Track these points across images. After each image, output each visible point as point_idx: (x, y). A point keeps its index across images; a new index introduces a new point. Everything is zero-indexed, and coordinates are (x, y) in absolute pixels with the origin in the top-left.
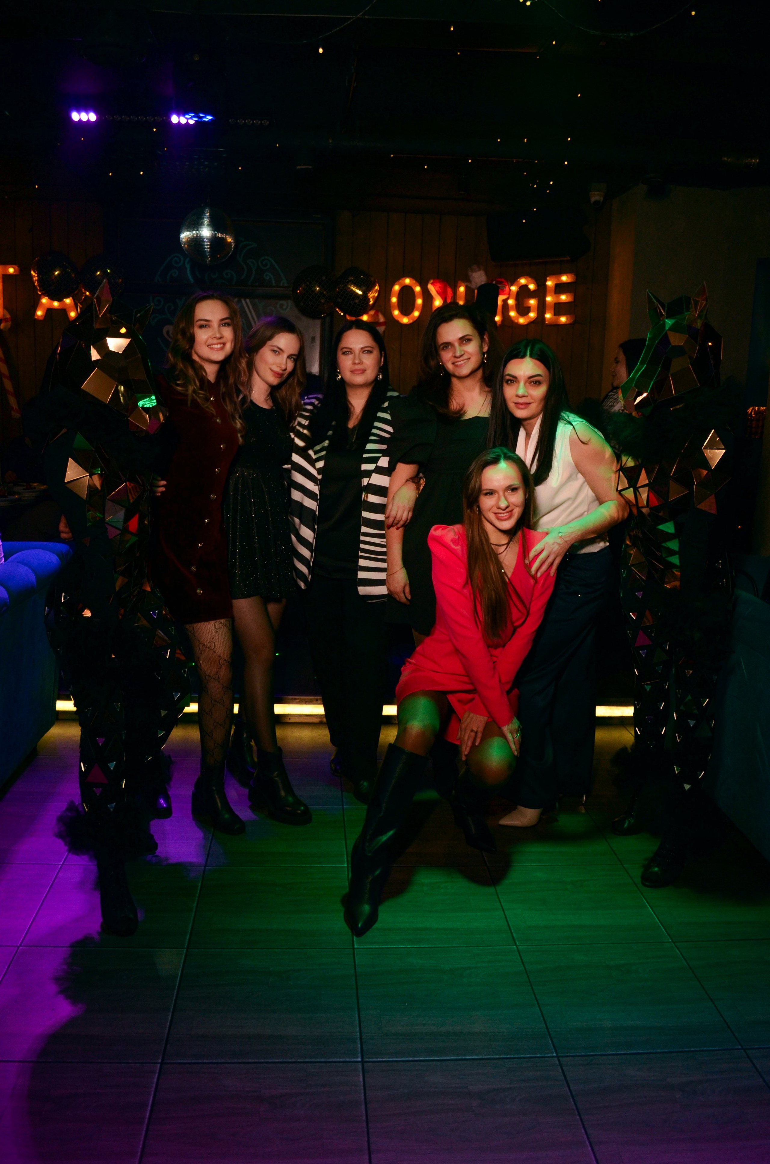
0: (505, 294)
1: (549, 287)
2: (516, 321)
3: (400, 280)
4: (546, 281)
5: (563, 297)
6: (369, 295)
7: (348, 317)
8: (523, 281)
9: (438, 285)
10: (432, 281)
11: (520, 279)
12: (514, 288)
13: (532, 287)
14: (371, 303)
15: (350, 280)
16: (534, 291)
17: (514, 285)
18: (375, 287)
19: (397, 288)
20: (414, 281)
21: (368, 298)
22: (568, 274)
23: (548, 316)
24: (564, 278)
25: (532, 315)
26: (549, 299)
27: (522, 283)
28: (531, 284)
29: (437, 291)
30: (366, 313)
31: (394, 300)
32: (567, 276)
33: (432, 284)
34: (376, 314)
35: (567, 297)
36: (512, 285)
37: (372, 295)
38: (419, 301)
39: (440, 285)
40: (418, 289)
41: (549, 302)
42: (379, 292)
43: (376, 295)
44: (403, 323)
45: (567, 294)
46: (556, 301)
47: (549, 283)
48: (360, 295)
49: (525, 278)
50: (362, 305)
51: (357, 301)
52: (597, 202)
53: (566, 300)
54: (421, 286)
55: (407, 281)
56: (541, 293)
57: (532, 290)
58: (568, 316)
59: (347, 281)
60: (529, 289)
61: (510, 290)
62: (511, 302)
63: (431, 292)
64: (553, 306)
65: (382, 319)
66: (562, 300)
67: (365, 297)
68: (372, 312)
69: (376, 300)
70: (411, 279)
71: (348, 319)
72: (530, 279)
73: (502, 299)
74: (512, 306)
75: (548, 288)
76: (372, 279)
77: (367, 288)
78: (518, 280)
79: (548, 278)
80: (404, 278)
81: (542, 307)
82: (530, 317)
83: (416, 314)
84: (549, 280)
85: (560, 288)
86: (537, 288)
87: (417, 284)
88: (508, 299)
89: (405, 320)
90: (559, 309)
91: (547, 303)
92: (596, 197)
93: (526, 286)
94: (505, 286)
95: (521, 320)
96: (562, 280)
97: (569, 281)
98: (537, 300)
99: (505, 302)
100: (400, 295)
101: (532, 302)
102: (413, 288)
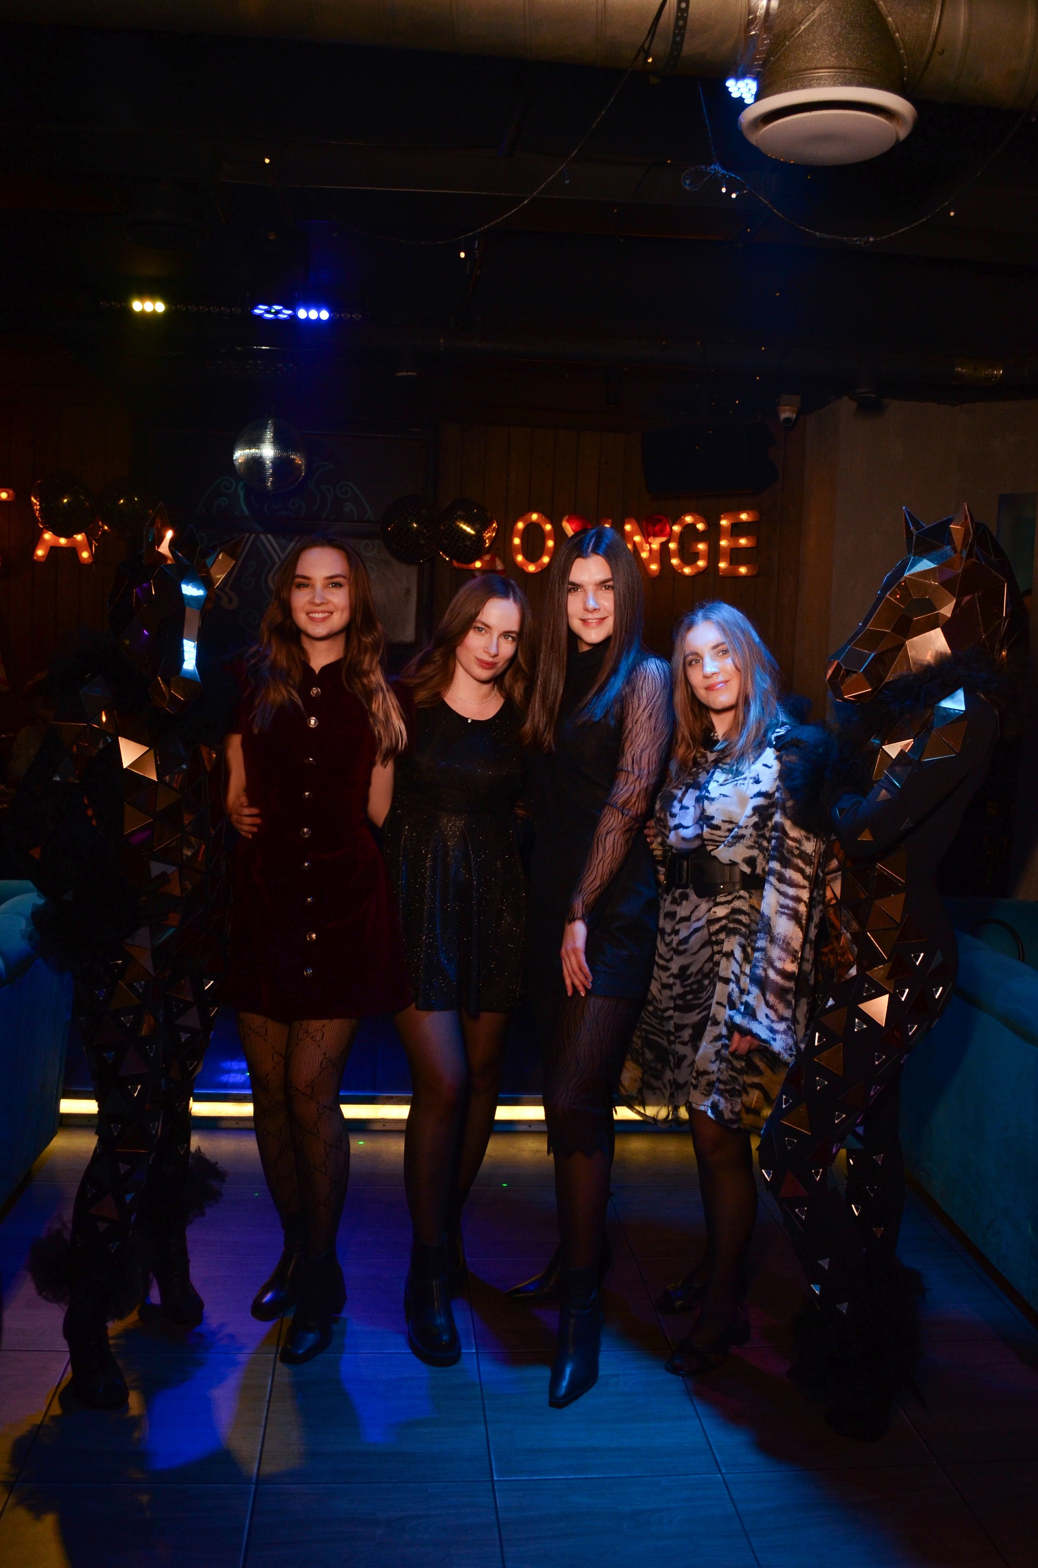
0: (663, 536)
1: (723, 526)
2: (680, 571)
3: (525, 515)
4: (720, 519)
5: (743, 541)
6: (484, 535)
7: (455, 564)
8: (689, 519)
9: (575, 521)
10: (566, 517)
11: (685, 517)
12: (676, 528)
13: (700, 526)
14: (487, 545)
15: (460, 516)
16: (703, 532)
17: (676, 524)
18: (492, 525)
19: (520, 525)
20: (544, 518)
21: (484, 539)
22: (748, 512)
23: (722, 565)
24: (744, 517)
25: (701, 563)
26: (723, 543)
27: (687, 522)
28: (700, 523)
30: (479, 558)
31: (517, 541)
32: (748, 514)
33: (568, 521)
34: (493, 560)
35: (748, 539)
36: (674, 524)
37: (488, 535)
38: (550, 543)
39: (578, 522)
40: (548, 527)
41: (724, 548)
42: (497, 531)
43: (494, 534)
44: (528, 571)
46: (732, 546)
47: (724, 523)
48: (473, 535)
49: (691, 515)
50: (475, 548)
51: (468, 543)
52: (787, 420)
53: (746, 544)
54: (552, 524)
55: (535, 517)
56: (712, 535)
57: (700, 531)
58: (749, 566)
59: (455, 516)
60: (697, 530)
61: (671, 530)
62: (672, 546)
64: (729, 552)
65: (500, 566)
66: (740, 544)
67: (479, 538)
68: (487, 558)
69: (493, 541)
70: (541, 515)
71: (456, 565)
72: (698, 517)
73: (661, 542)
74: (675, 551)
75: (722, 528)
76: (489, 514)
77: (482, 525)
78: (683, 517)
79: (722, 516)
80: (530, 513)
81: (714, 554)
82: (698, 566)
83: (546, 560)
84: (724, 519)
85: (737, 529)
86: (707, 529)
87: (548, 521)
88: (668, 542)
89: (532, 568)
90: (736, 556)
91: (721, 548)
92: (786, 414)
93: (693, 526)
94: (665, 525)
95: (687, 570)
96: (741, 519)
97: (750, 520)
98: (708, 544)
99: (664, 546)
100: (525, 534)
101: (701, 546)
102: (543, 526)
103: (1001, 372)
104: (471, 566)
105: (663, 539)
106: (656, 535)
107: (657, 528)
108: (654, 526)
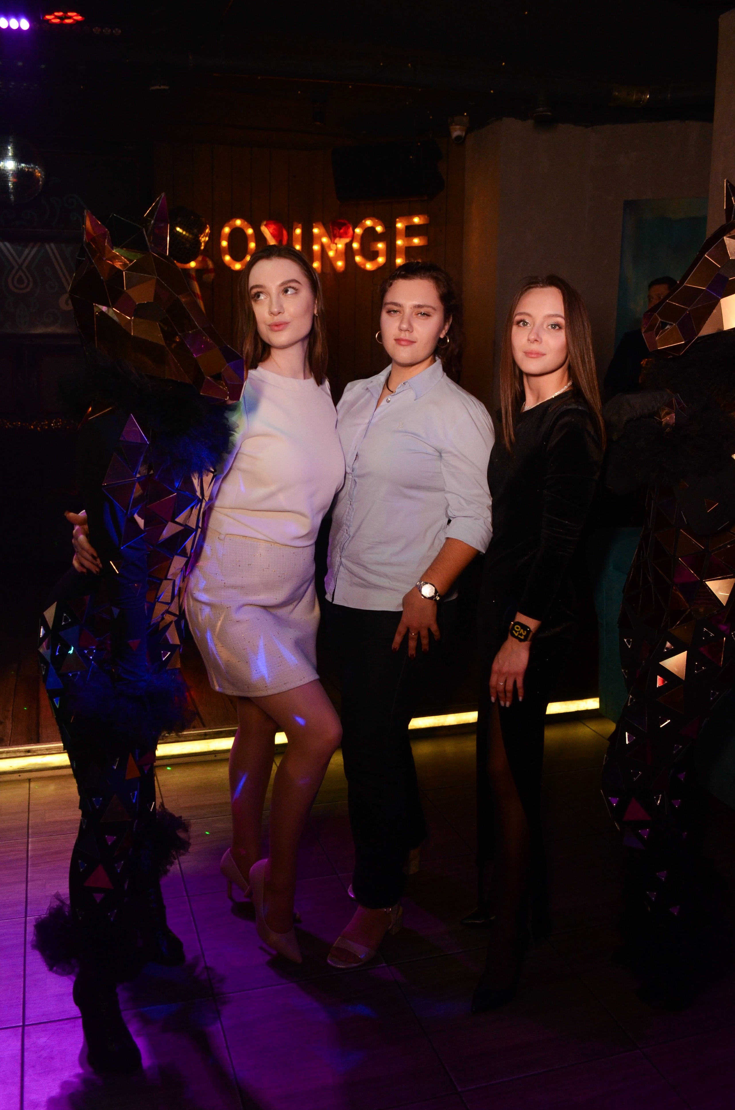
0: (347, 237)
1: (399, 229)
2: (363, 267)
3: (230, 221)
4: (395, 223)
5: (416, 241)
6: (199, 238)
8: (369, 223)
9: (273, 227)
10: (265, 223)
11: (365, 221)
12: (358, 231)
13: (379, 229)
14: (202, 247)
15: (175, 220)
16: (382, 234)
17: (358, 227)
18: (206, 230)
19: (227, 230)
20: (246, 223)
21: (198, 242)
22: (420, 216)
24: (416, 220)
25: (381, 260)
26: (399, 242)
27: (367, 225)
28: (378, 226)
29: (271, 234)
30: (195, 259)
31: (224, 243)
32: (420, 218)
33: (266, 225)
34: (204, 260)
35: (420, 240)
36: (356, 227)
37: (203, 239)
38: (252, 245)
39: (275, 227)
40: (250, 231)
41: (399, 246)
42: (210, 235)
43: (208, 238)
44: (234, 269)
45: (421, 237)
46: (407, 245)
47: (399, 225)
48: (189, 238)
49: (370, 219)
50: (191, 249)
51: (187, 245)
52: (458, 137)
53: (419, 243)
54: (253, 228)
55: (238, 222)
56: (389, 236)
57: (379, 233)
60: (376, 232)
61: (354, 232)
62: (356, 245)
63: (265, 235)
64: (404, 250)
65: (211, 266)
66: (414, 243)
67: (194, 241)
68: (201, 259)
69: (208, 244)
70: (243, 220)
72: (377, 221)
73: (345, 242)
74: (357, 250)
75: (397, 230)
76: (202, 221)
77: (197, 230)
78: (363, 221)
79: (397, 220)
80: (234, 220)
81: (391, 252)
82: (378, 263)
84: (400, 222)
85: (411, 231)
86: (385, 231)
87: (249, 225)
88: (351, 242)
89: (237, 267)
90: (411, 253)
91: (397, 247)
92: (457, 132)
93: (372, 229)
94: (349, 228)
95: (369, 266)
96: (414, 222)
97: (422, 223)
98: (386, 243)
99: (348, 246)
100: (231, 238)
101: (381, 246)
102: (245, 230)
103: (648, 97)
104: (187, 266)
105: (347, 240)
106: (341, 237)
107: (342, 231)
108: (340, 229)
